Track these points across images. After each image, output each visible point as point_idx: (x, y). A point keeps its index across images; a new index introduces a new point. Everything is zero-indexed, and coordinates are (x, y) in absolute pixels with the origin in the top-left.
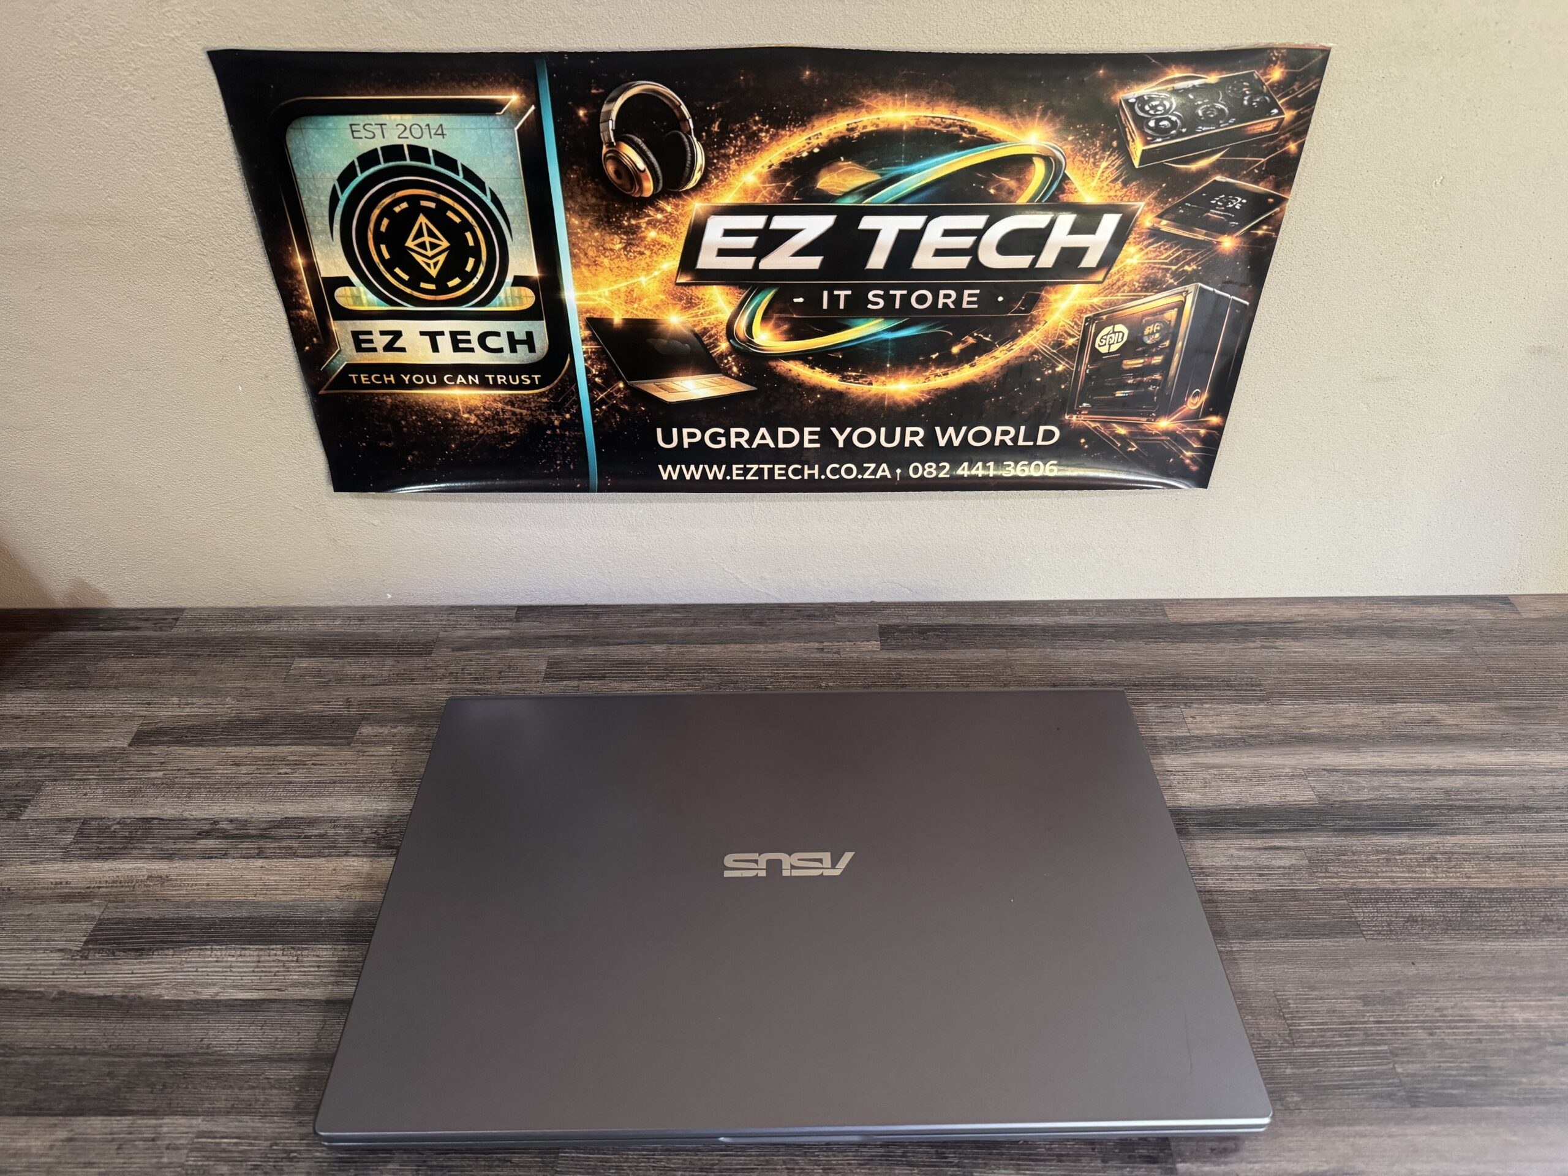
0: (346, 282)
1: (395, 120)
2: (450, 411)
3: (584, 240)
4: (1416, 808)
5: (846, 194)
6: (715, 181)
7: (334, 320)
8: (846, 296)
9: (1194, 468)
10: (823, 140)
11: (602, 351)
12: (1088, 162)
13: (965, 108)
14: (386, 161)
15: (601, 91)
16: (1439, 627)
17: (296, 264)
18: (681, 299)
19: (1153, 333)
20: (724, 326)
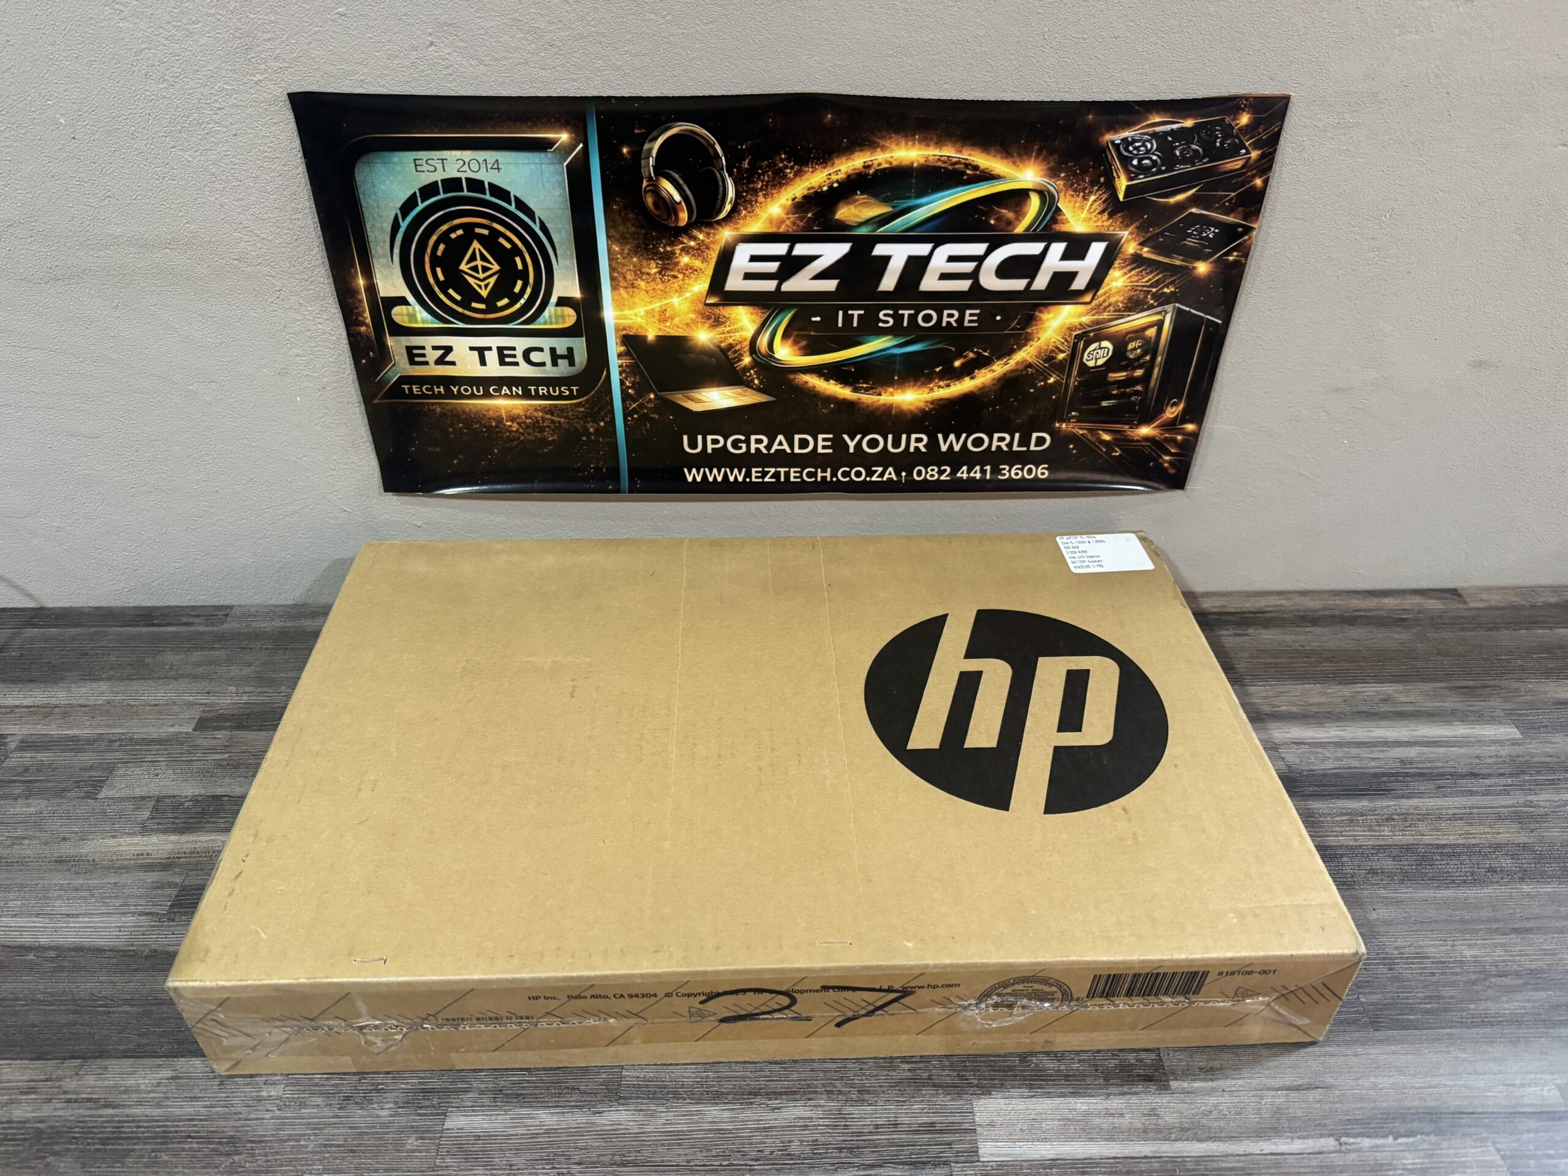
0: (402, 301)
1: (455, 156)
2: (494, 419)
3: (624, 265)
4: (1376, 775)
5: (861, 224)
6: (744, 212)
7: (390, 335)
8: (859, 315)
9: (1172, 471)
10: (841, 176)
11: (637, 365)
12: (1078, 196)
13: (969, 148)
14: (445, 192)
15: (643, 131)
16: (1395, 616)
17: (358, 285)
18: (709, 318)
19: (1135, 349)
20: (747, 343)
